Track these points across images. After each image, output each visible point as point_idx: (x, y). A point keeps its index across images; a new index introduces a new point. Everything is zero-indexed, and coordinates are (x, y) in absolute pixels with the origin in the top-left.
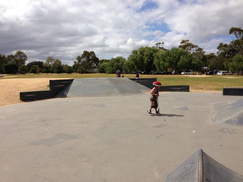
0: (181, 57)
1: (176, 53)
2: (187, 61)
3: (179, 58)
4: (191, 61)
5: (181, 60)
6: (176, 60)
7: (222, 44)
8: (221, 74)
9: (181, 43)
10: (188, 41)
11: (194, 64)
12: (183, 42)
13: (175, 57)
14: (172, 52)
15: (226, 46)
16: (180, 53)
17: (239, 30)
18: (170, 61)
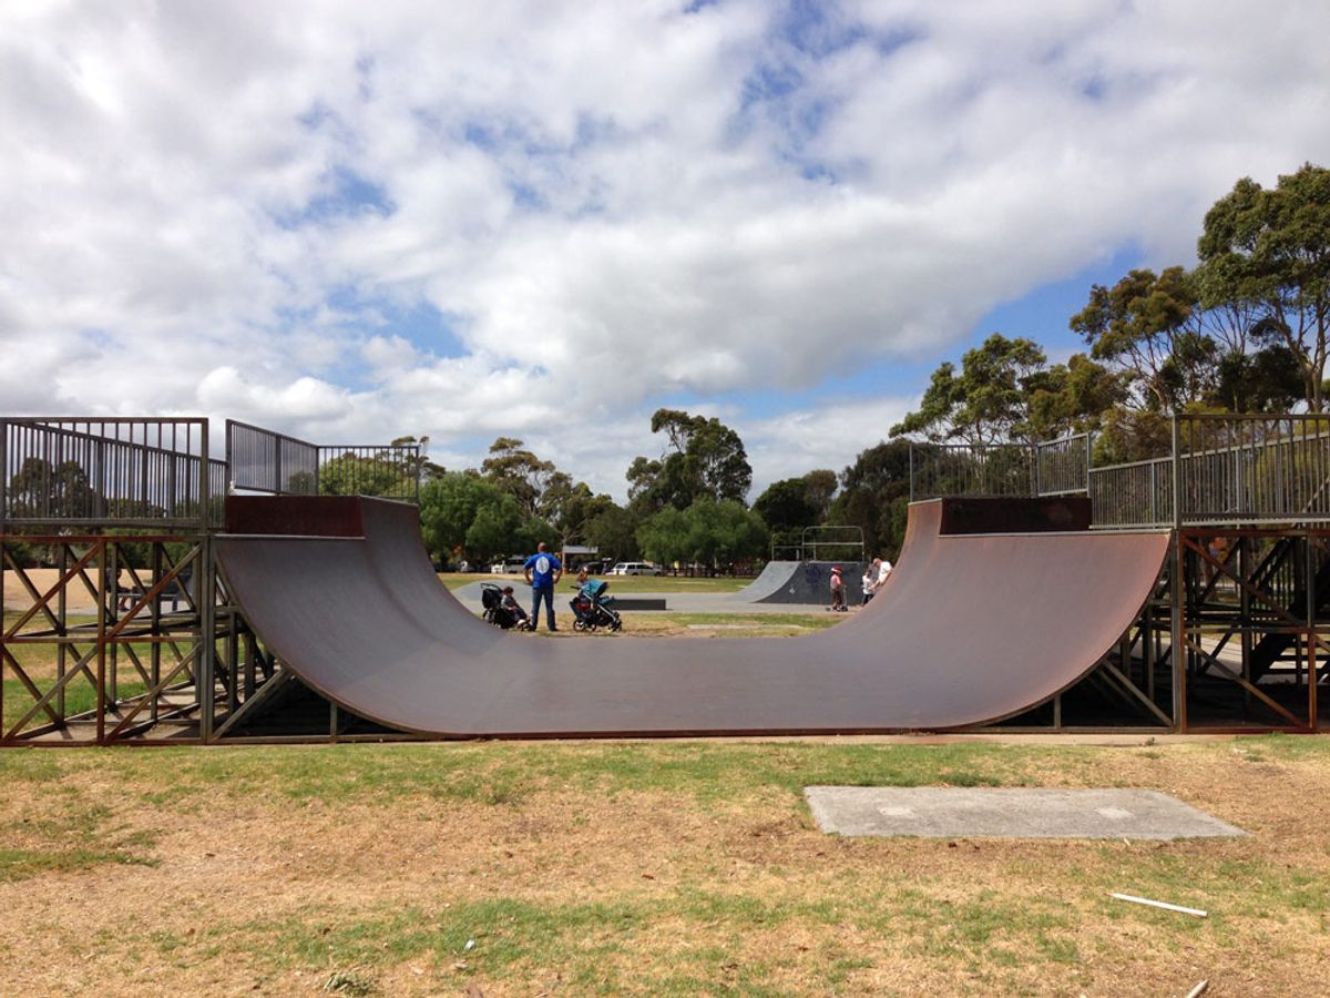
0: (480, 510)
1: (461, 494)
2: (500, 523)
3: (472, 513)
4: (514, 524)
5: (477, 520)
6: (461, 518)
7: (644, 460)
8: (622, 572)
9: (494, 449)
10: (519, 443)
11: (524, 537)
12: (501, 445)
13: (457, 510)
14: (446, 491)
15: (655, 468)
16: (474, 496)
17: (683, 420)
18: (441, 520)
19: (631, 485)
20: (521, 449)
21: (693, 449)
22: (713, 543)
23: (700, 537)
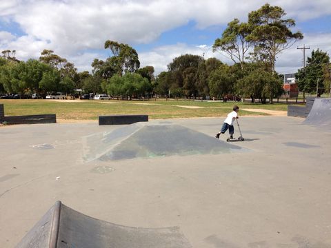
0: (44, 74)
1: (35, 67)
2: (53, 79)
3: (41, 75)
4: (58, 80)
5: (43, 78)
6: (36, 77)
7: (98, 60)
8: (98, 98)
9: (43, 54)
10: (52, 52)
11: (63, 85)
12: (45, 52)
13: (34, 74)
14: (29, 66)
15: (101, 63)
16: (41, 68)
17: (116, 45)
18: (27, 78)
19: (93, 68)
20: (53, 54)
21: (121, 55)
22: (133, 88)
23: (128, 86)
